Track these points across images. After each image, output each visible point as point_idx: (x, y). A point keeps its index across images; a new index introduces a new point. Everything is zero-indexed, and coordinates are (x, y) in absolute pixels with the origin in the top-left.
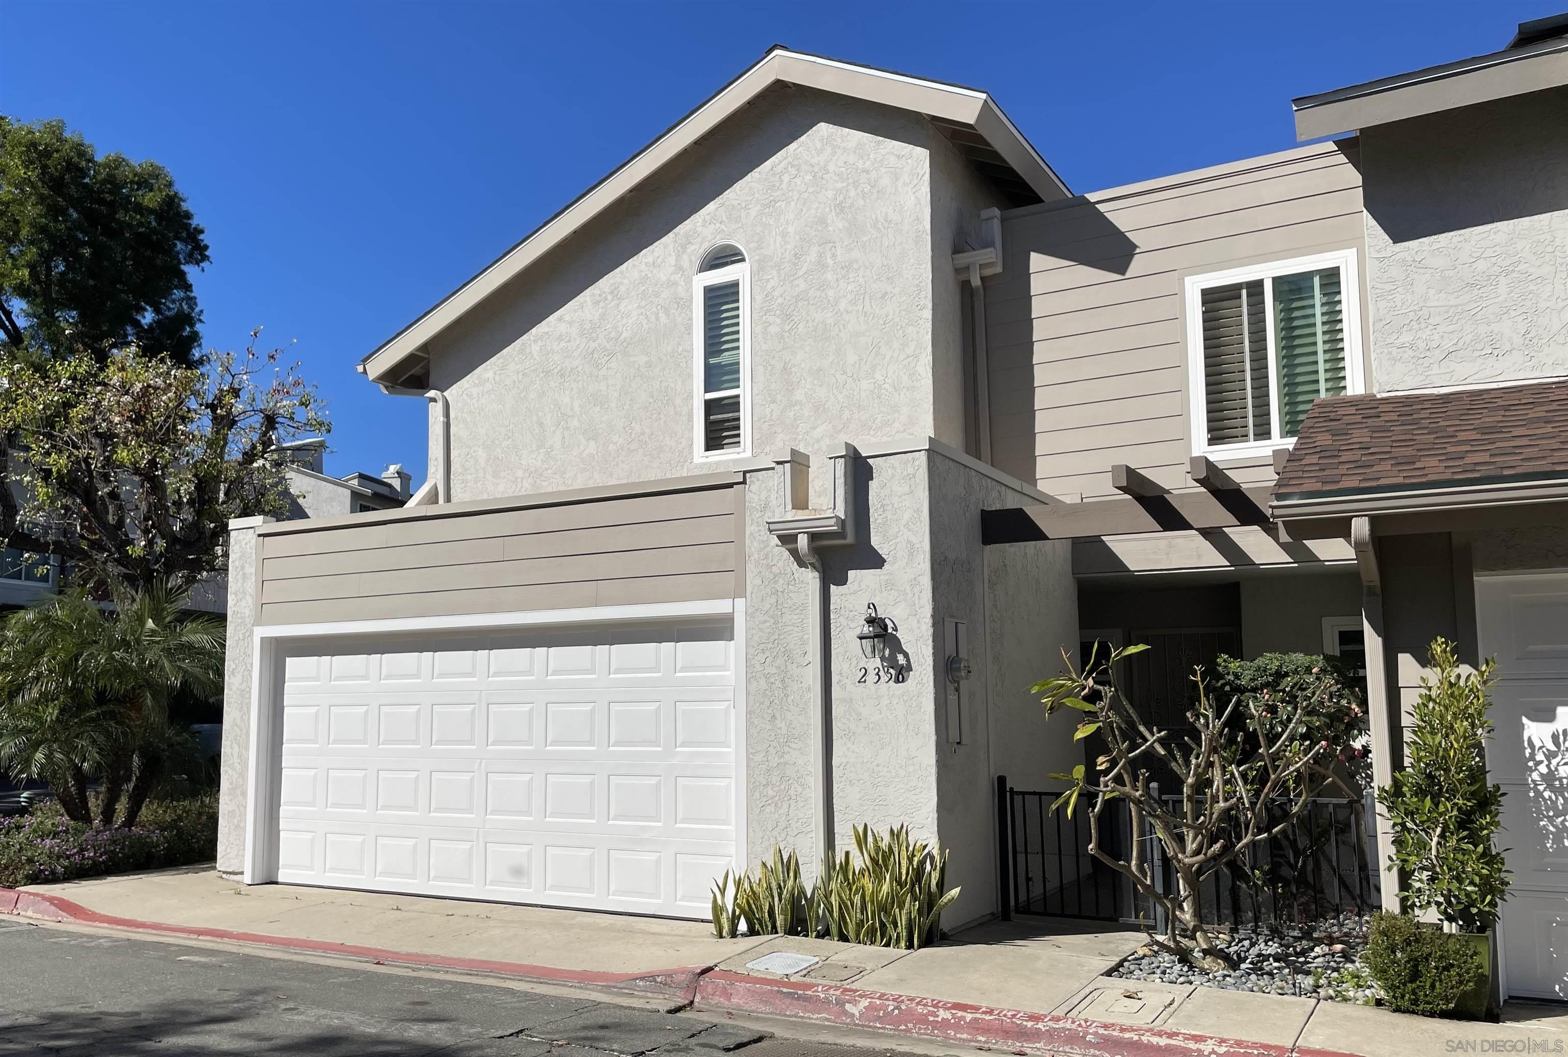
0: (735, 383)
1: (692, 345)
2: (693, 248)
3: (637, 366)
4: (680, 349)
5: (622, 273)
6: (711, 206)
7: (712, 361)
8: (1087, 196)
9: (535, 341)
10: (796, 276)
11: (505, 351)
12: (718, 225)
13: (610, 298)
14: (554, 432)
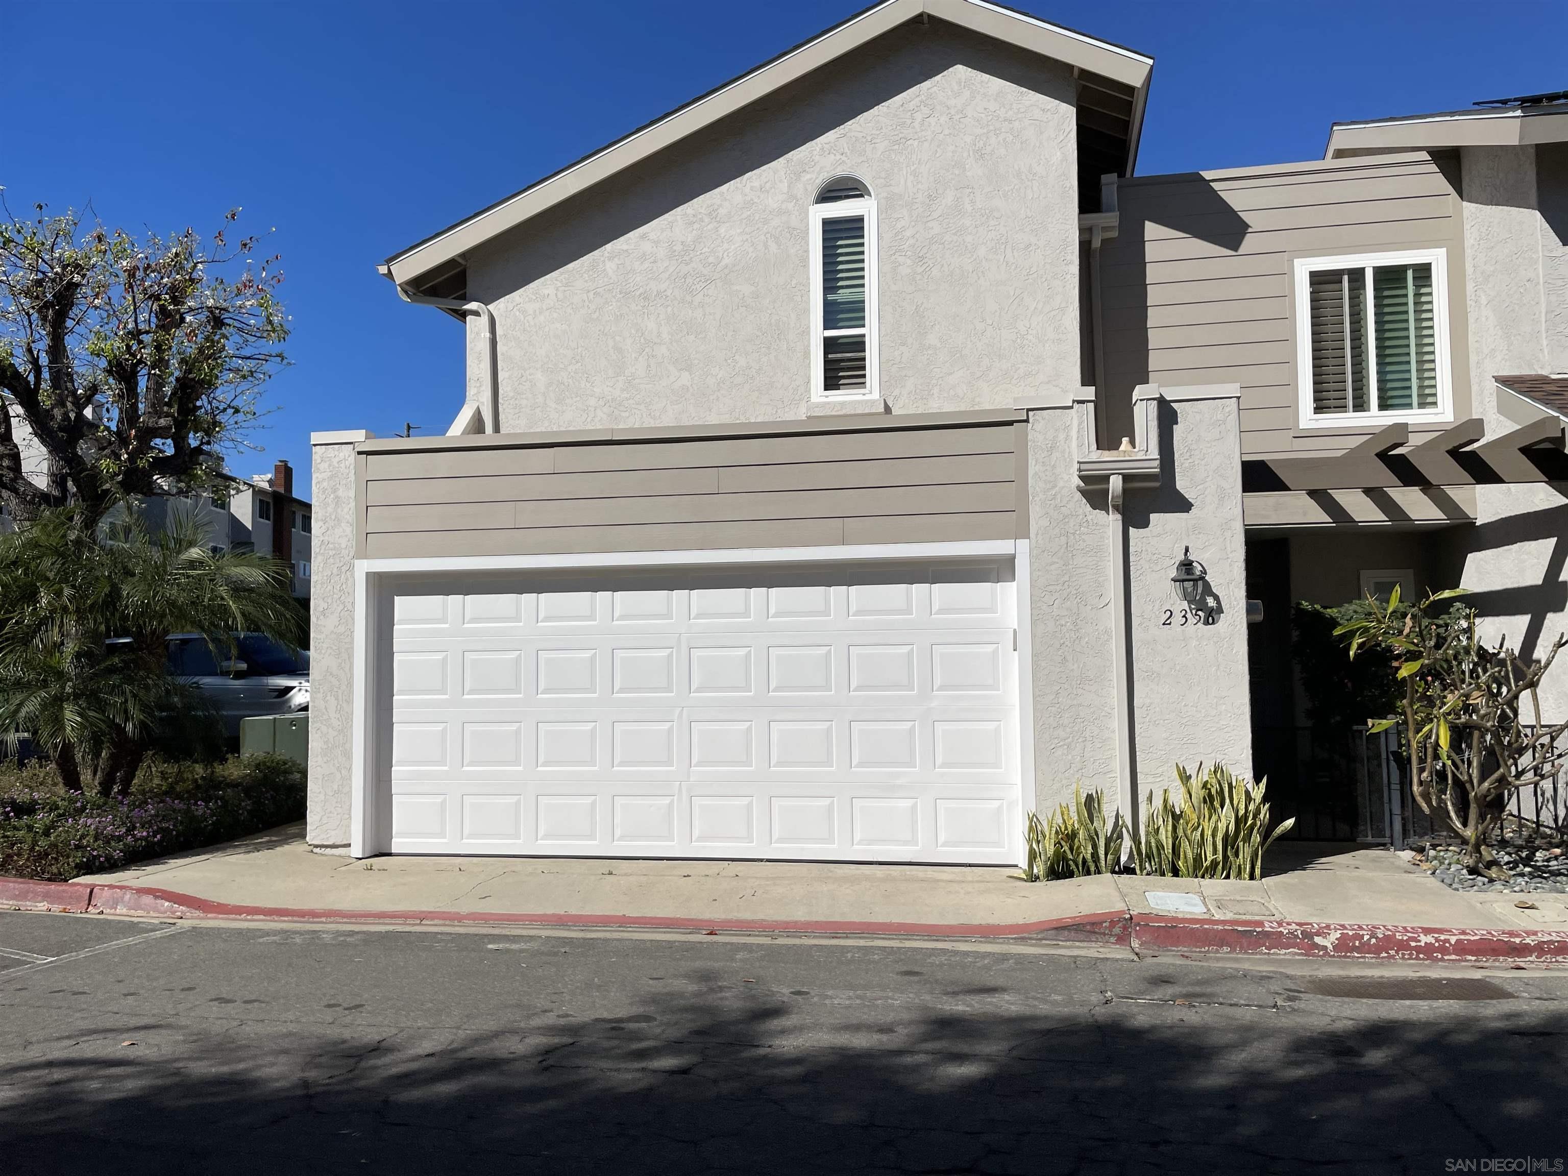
0: (860, 321)
1: (808, 278)
2: (808, 176)
3: (741, 297)
4: (794, 282)
5: (722, 194)
6: (831, 136)
7: (830, 297)
8: (1200, 173)
9: (611, 259)
10: (930, 218)
11: (571, 266)
12: (838, 157)
13: (707, 220)
14: (636, 359)
